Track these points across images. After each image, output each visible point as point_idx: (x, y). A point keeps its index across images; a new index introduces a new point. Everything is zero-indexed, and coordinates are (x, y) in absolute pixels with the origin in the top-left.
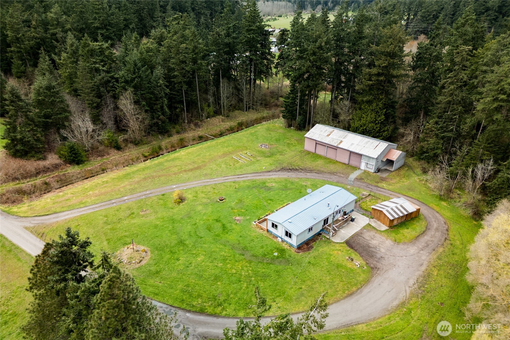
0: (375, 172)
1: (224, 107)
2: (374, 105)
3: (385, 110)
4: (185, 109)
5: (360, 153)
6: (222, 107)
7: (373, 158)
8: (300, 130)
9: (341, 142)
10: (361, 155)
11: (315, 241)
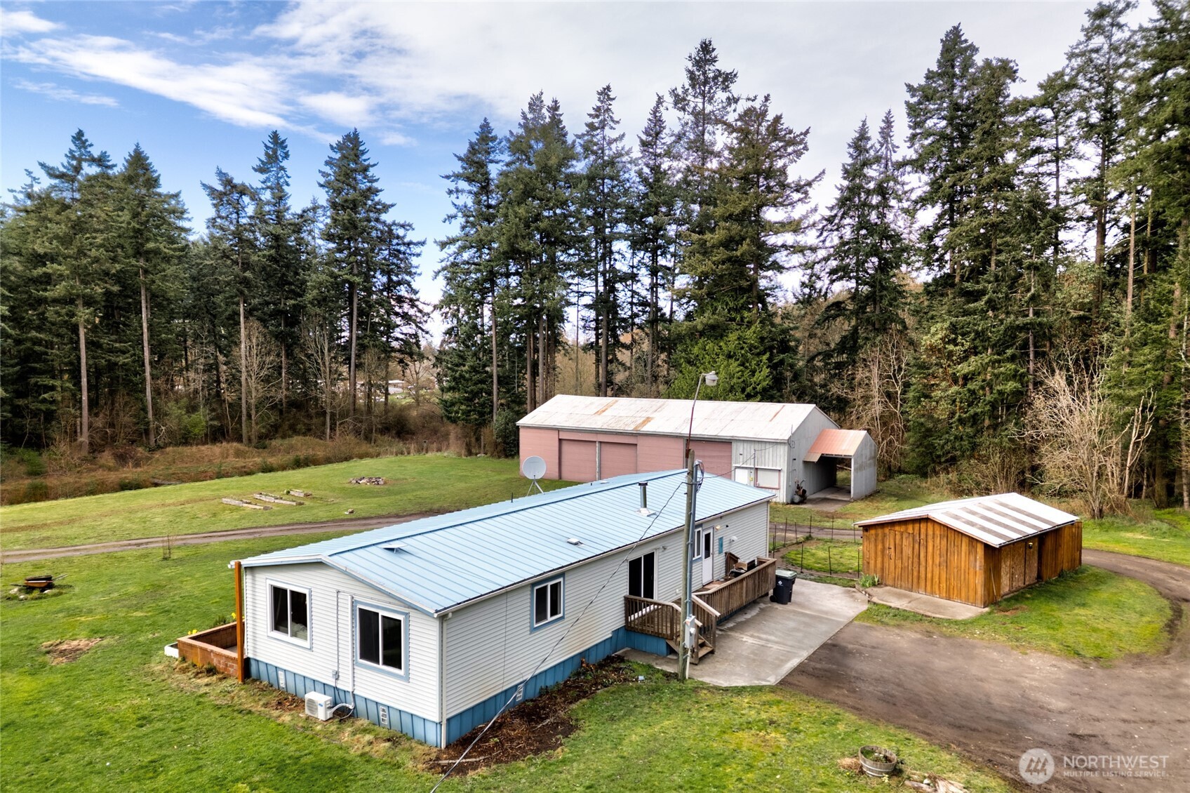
0: (793, 503)
1: (249, 416)
2: (733, 337)
3: (767, 355)
4: (85, 398)
5: (726, 433)
6: (244, 418)
7: (776, 443)
8: (507, 456)
9: (648, 420)
10: (727, 443)
11: (584, 694)
